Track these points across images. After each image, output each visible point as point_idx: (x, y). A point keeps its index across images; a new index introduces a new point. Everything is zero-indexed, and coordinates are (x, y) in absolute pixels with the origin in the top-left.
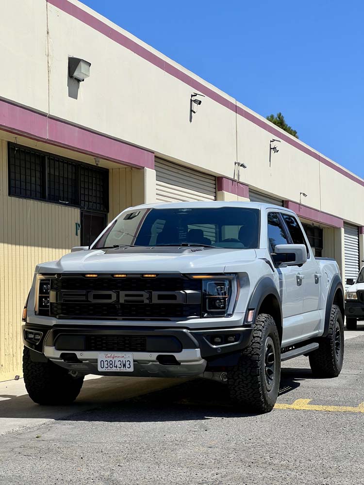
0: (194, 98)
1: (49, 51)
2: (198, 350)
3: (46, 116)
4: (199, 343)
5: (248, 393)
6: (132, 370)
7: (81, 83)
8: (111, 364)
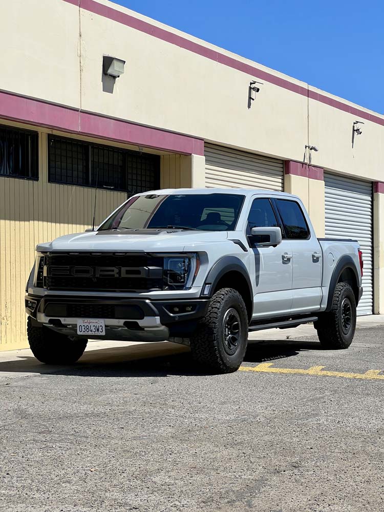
0: (253, 86)
1: (82, 52)
2: (158, 318)
3: (78, 111)
4: (159, 311)
5: (207, 355)
6: (104, 333)
7: (117, 79)
8: (87, 328)
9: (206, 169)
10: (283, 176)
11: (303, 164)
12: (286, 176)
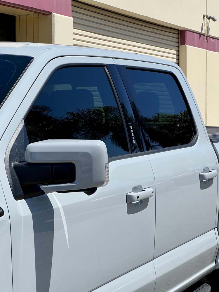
9: (74, 34)
10: (178, 47)
11: (200, 34)
12: (182, 47)
